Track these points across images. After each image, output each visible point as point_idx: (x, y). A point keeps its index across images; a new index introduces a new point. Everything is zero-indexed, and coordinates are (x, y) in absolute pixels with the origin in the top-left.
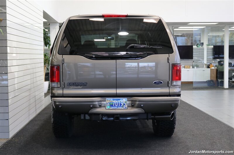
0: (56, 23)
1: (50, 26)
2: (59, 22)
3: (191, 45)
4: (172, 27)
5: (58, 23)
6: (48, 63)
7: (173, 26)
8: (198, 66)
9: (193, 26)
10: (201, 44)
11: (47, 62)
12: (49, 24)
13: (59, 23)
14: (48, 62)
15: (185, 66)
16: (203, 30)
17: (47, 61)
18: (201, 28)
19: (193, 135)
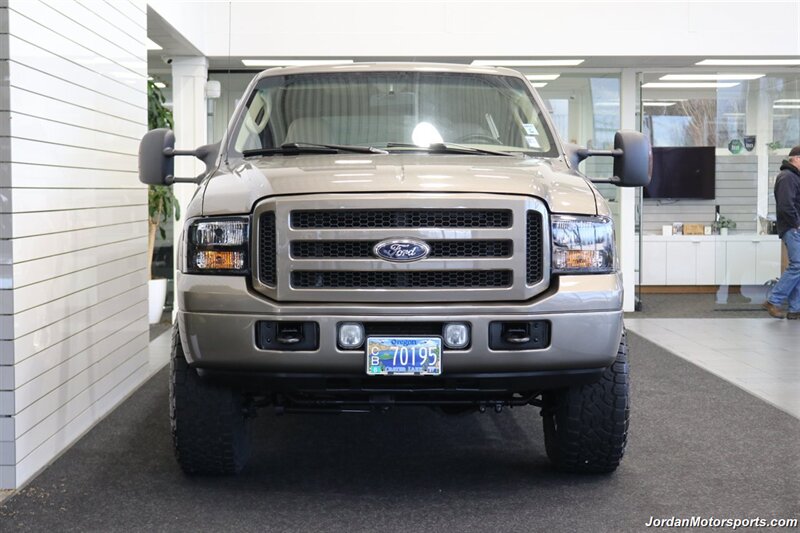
0: (195, 56)
1: (173, 67)
2: (207, 54)
3: (706, 145)
4: (637, 74)
5: (202, 55)
6: (165, 209)
7: (638, 70)
8: (735, 226)
9: (715, 73)
10: (745, 141)
11: (161, 207)
12: (170, 61)
13: (207, 58)
14: (164, 205)
15: (685, 224)
16: (751, 89)
17: (161, 200)
18: (746, 82)
19: (719, 482)
